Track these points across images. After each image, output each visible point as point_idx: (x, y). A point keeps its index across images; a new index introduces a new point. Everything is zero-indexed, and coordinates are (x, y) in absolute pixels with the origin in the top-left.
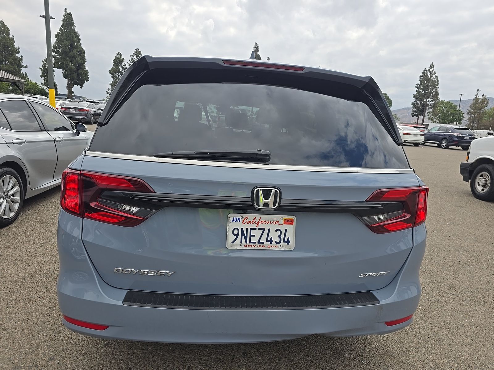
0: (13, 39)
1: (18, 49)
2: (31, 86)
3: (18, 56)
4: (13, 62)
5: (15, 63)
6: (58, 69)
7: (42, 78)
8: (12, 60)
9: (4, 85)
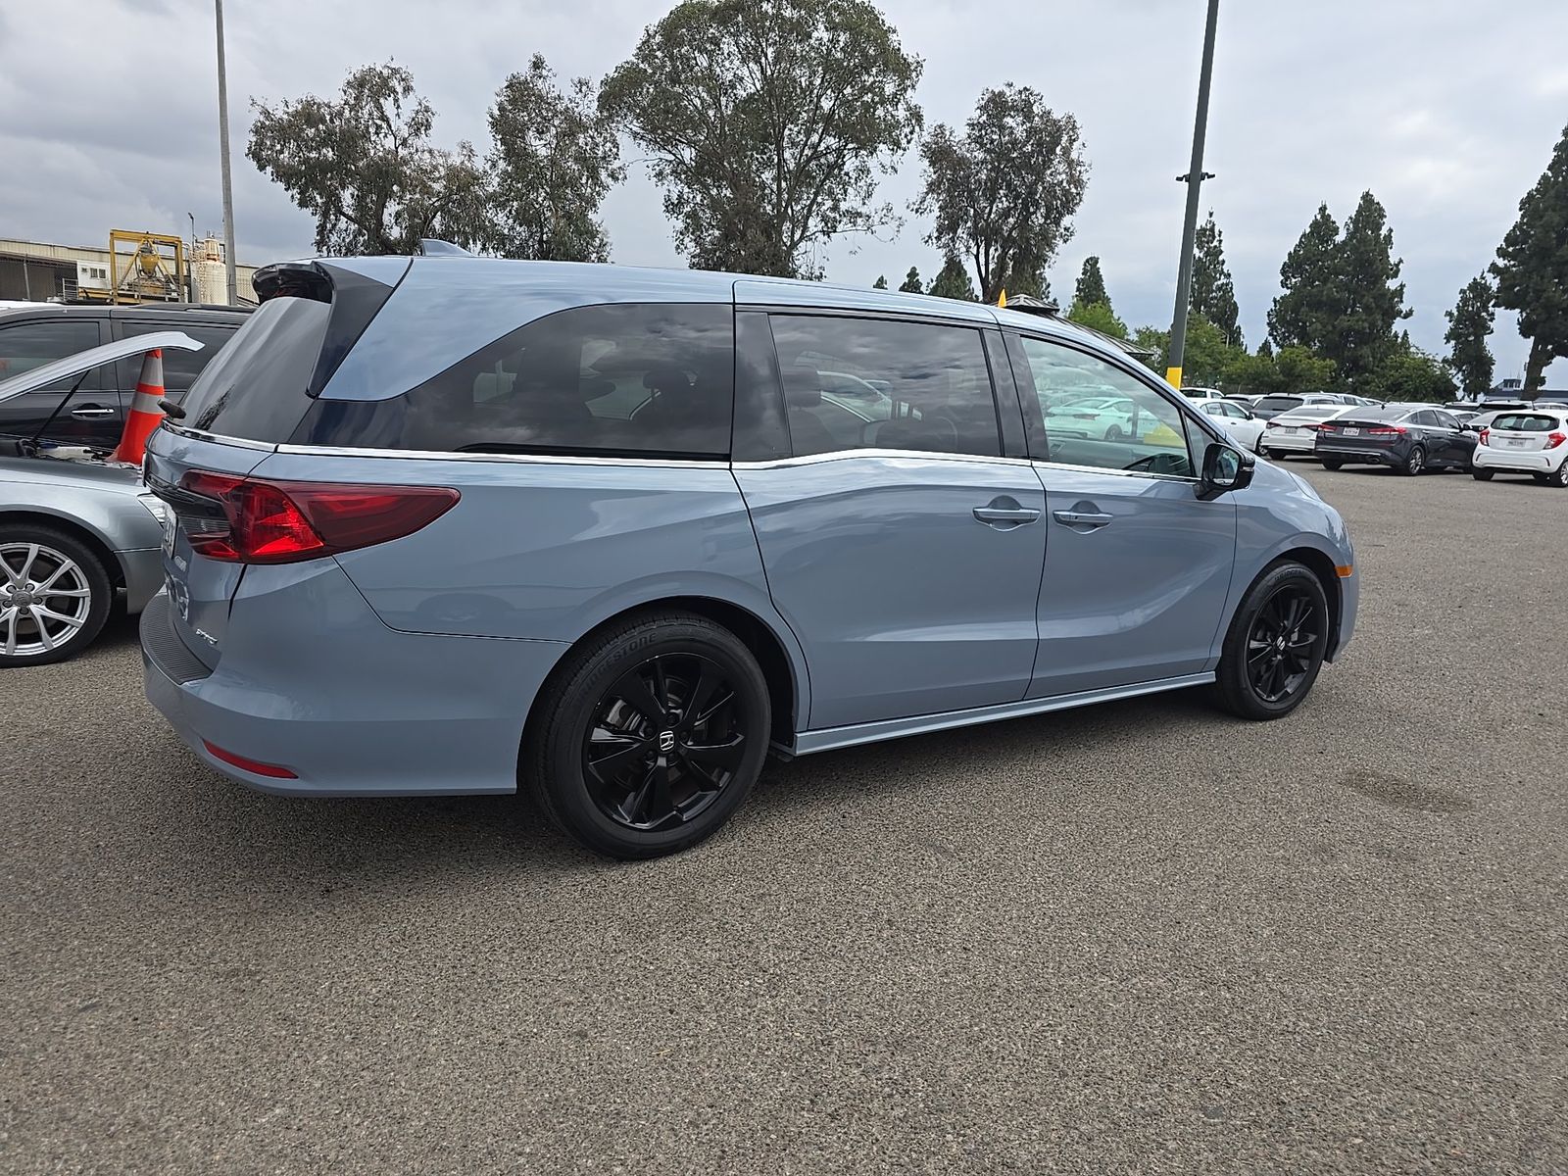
0: (1388, 238)
1: (1397, 265)
2: (1408, 369)
3: (1392, 284)
4: (1373, 305)
5: (1378, 306)
6: (1506, 309)
7: (1448, 341)
8: (1371, 300)
9: (1317, 372)
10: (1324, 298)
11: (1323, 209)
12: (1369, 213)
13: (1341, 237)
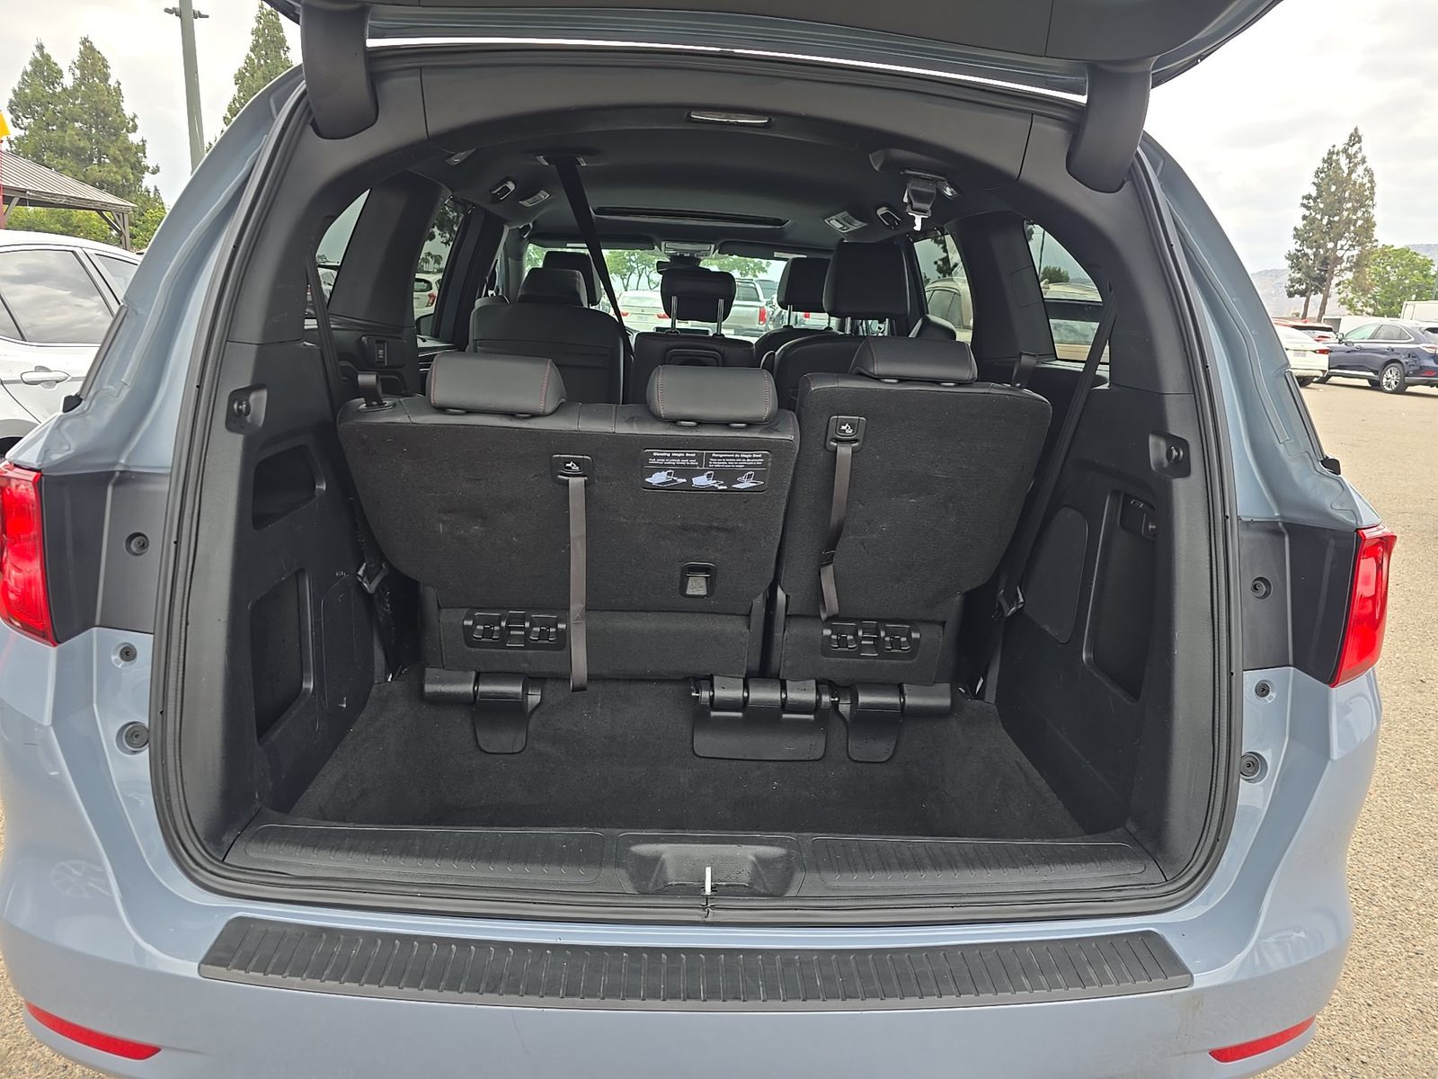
0: (118, 91)
1: (133, 120)
3: (134, 138)
4: (121, 158)
5: (125, 159)
8: (118, 150)
9: (96, 223)
10: (67, 144)
11: (40, 47)
12: (92, 61)
13: (68, 81)
